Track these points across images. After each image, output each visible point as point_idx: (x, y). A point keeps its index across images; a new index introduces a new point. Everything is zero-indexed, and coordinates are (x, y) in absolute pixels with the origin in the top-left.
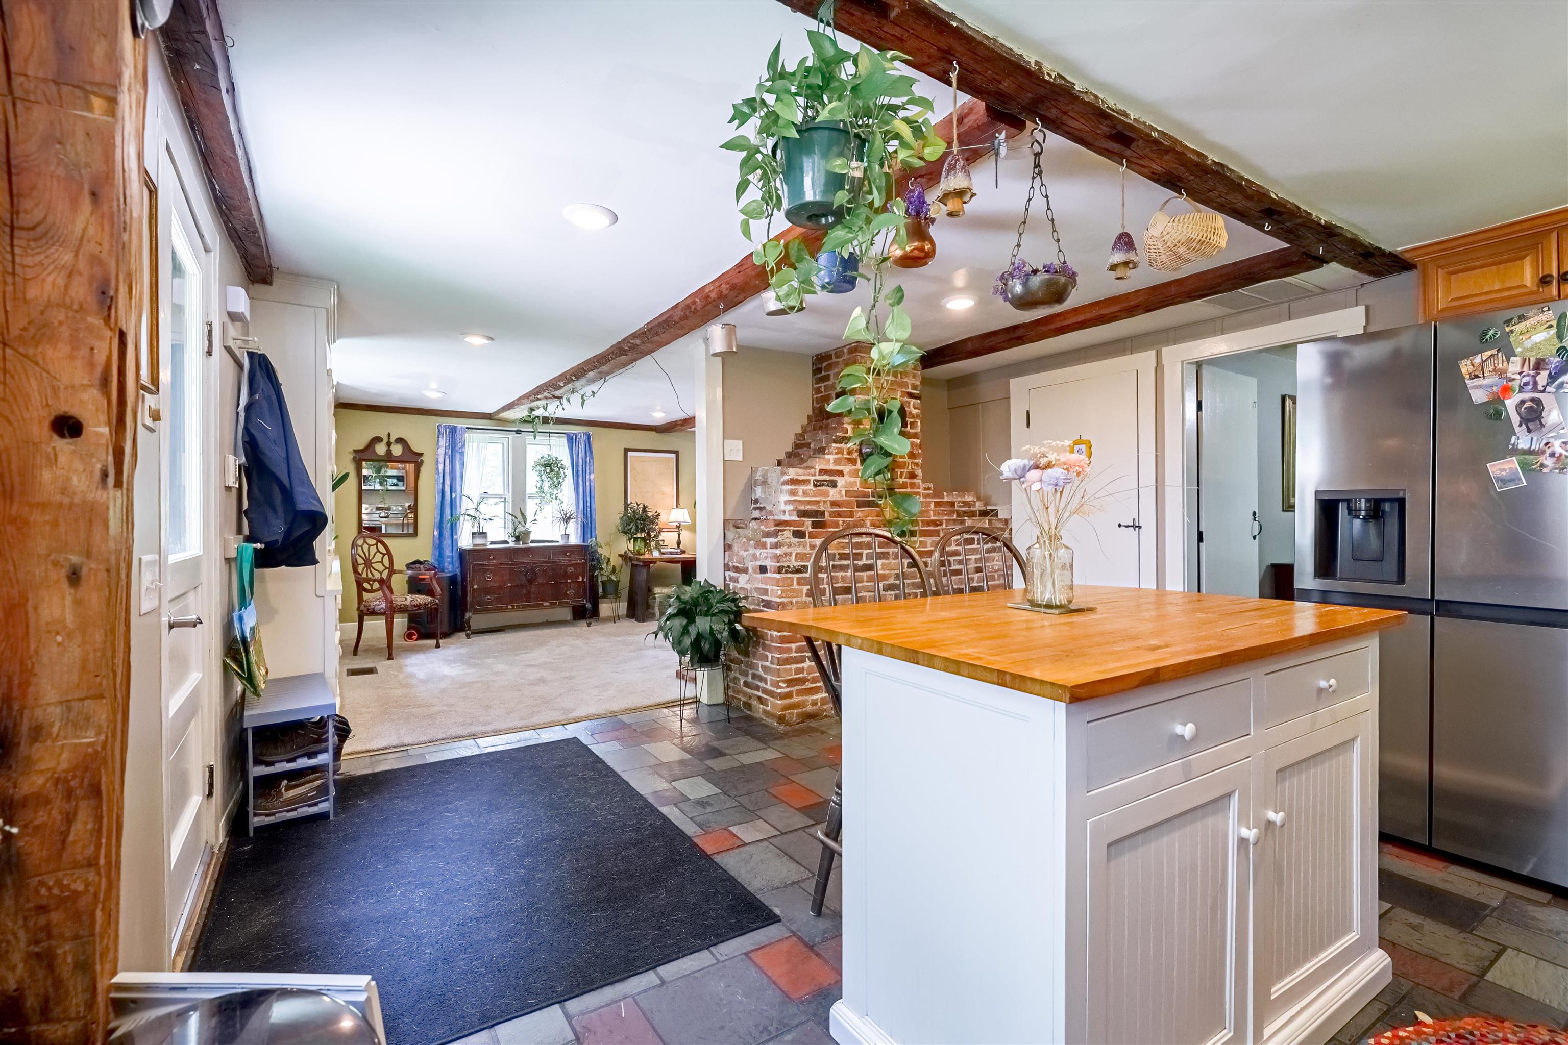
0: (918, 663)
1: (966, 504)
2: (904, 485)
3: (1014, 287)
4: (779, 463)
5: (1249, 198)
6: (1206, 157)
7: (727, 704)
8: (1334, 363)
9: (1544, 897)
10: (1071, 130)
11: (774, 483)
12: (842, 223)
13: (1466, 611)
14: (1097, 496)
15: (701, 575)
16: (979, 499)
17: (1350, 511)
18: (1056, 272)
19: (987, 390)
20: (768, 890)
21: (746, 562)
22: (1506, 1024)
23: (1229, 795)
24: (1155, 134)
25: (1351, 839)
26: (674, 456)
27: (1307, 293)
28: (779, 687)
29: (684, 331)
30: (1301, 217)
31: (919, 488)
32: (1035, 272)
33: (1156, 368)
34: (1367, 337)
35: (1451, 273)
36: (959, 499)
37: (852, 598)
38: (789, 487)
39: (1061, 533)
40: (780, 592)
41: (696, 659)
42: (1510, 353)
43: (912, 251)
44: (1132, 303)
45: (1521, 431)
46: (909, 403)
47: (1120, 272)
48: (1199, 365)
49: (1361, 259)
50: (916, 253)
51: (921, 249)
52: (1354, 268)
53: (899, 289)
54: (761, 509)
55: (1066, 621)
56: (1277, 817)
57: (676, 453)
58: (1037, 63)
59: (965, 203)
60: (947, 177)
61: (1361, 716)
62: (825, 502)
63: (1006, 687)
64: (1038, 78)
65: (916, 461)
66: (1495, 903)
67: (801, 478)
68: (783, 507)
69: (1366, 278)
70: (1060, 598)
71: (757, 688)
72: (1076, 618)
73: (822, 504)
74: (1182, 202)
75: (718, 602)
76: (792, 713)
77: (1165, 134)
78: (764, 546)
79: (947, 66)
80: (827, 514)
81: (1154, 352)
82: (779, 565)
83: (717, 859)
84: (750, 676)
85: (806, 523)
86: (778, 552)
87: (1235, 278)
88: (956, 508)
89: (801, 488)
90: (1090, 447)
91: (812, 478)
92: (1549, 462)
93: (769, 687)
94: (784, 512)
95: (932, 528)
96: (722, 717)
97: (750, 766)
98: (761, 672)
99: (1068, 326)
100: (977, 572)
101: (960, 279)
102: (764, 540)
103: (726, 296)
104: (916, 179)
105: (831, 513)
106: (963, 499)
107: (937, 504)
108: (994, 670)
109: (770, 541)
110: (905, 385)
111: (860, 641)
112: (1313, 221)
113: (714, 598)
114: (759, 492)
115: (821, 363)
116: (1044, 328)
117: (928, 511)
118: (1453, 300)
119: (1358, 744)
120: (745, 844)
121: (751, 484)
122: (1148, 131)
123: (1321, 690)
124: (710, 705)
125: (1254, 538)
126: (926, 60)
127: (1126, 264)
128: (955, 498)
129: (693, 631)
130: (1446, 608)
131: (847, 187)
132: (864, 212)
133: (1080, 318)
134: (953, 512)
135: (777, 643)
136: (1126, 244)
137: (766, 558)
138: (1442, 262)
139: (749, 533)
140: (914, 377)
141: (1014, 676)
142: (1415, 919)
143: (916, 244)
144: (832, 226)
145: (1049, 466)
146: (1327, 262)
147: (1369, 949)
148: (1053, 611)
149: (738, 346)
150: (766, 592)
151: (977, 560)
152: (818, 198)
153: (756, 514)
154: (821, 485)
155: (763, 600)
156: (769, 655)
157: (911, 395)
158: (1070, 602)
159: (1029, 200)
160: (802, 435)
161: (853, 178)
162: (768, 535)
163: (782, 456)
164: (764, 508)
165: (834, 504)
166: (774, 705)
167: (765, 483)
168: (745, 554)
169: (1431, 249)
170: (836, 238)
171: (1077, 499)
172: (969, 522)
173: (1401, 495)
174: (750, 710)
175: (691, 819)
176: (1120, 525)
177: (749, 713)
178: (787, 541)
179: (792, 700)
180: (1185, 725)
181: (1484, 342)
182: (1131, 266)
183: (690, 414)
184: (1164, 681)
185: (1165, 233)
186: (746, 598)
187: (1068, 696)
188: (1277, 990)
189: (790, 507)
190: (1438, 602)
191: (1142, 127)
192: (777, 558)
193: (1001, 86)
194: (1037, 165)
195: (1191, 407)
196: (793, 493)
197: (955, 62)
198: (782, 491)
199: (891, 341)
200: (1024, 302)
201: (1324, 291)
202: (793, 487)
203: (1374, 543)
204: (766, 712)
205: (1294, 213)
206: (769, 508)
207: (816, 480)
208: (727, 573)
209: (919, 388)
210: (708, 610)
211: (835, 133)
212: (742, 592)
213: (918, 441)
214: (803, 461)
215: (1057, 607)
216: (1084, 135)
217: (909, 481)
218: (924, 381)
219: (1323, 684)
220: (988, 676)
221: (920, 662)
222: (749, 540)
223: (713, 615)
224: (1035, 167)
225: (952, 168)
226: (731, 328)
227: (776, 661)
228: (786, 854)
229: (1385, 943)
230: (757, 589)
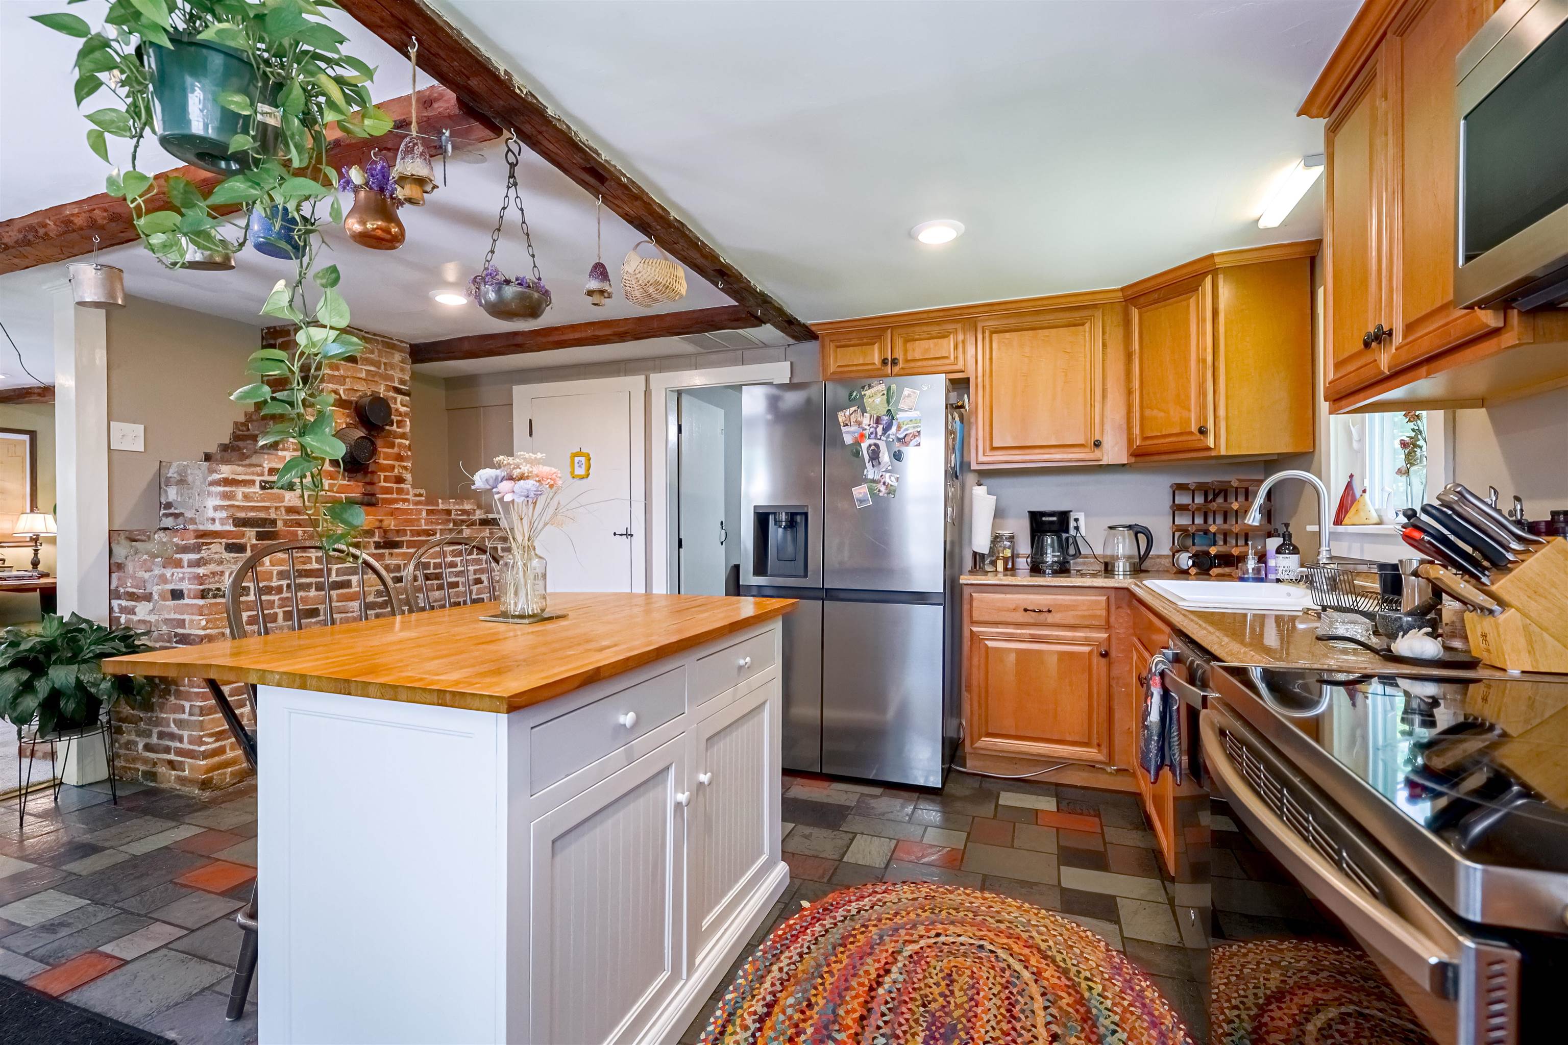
0: (350, 694)
1: (464, 512)
2: (388, 491)
3: (487, 293)
4: (208, 457)
5: (704, 256)
6: (669, 213)
7: (111, 781)
8: (773, 403)
9: (877, 791)
10: (548, 152)
11: (198, 483)
12: (244, 174)
13: (842, 595)
14: (568, 507)
15: (66, 608)
16: (479, 507)
17: (776, 521)
18: (529, 286)
19: (488, 394)
20: (159, 1013)
21: (148, 586)
22: (851, 890)
23: (667, 768)
24: (624, 180)
25: (763, 781)
26: (26, 438)
27: (752, 345)
28: (203, 743)
29: (26, 262)
30: (742, 282)
31: (408, 494)
32: (508, 282)
33: (645, 392)
34: (792, 386)
35: (838, 347)
36: (457, 507)
37: (293, 624)
38: (221, 489)
39: (535, 544)
40: (203, 623)
41: (51, 725)
42: (864, 411)
43: (374, 230)
44: (622, 329)
45: (869, 465)
46: (395, 399)
47: (596, 298)
48: (679, 393)
49: (786, 325)
50: (379, 233)
51: (388, 232)
52: (782, 331)
53: (334, 269)
54: (176, 516)
55: (530, 630)
56: (704, 778)
57: (30, 433)
58: (506, 72)
59: (426, 192)
60: (403, 159)
61: (769, 684)
62: (277, 508)
63: (447, 706)
64: (508, 88)
65: (405, 464)
66: (853, 804)
67: (240, 478)
68: (211, 513)
69: (791, 341)
70: (533, 607)
71: (167, 750)
72: (549, 626)
73: (272, 511)
74: (651, 247)
75: (90, 645)
76: (225, 774)
77: (633, 182)
78: (178, 564)
79: (404, 37)
80: (280, 524)
81: (643, 377)
82: (202, 587)
83: (72, 998)
84: (155, 736)
85: (248, 534)
86: (201, 571)
87: (701, 322)
88: (453, 516)
89: (240, 491)
90: (589, 459)
91: (258, 479)
92: (883, 488)
93: (186, 746)
94: (213, 520)
95: (423, 538)
96: (102, 798)
97: (147, 856)
98: (173, 728)
99: (566, 341)
100: (476, 584)
101: (451, 272)
102: (178, 556)
103: (103, 227)
104: (380, 150)
105: (285, 522)
106: (461, 507)
107: (430, 512)
108: (434, 690)
109: (186, 557)
110: (391, 378)
111: (277, 677)
112: (751, 287)
113: (86, 638)
114: (172, 494)
115: (275, 339)
116: (544, 340)
117: (418, 520)
118: (839, 366)
119: (767, 706)
120: (126, 963)
121: (160, 482)
122: (618, 174)
123: (741, 668)
124: (82, 786)
125: (722, 543)
126: (379, 22)
127: (602, 292)
128: (452, 505)
129: (42, 687)
130: (828, 594)
131: (252, 133)
132: (275, 168)
133: (577, 335)
134: (449, 521)
135: (199, 687)
136: (601, 274)
137: (182, 579)
138: (834, 338)
139: (152, 547)
140: (402, 370)
141: (454, 693)
142: (807, 830)
143: (379, 223)
144: (230, 174)
145: (522, 477)
146: (765, 323)
147: (775, 864)
148: (526, 621)
149: (127, 297)
150: (181, 624)
151: (475, 572)
152: (211, 133)
153: (169, 522)
154: (271, 488)
155: (176, 635)
156: (187, 705)
157: (398, 391)
158: (543, 610)
159: (504, 208)
160: (244, 424)
161: (265, 126)
162: (185, 549)
163: (213, 449)
164: (182, 514)
165: (290, 510)
166: (194, 768)
167: (182, 482)
168: (146, 575)
169: (827, 327)
170: (232, 189)
171: (550, 511)
172: (467, 532)
173: (805, 510)
174: (155, 781)
175: (26, 955)
176: (615, 534)
177: (153, 784)
178: (216, 556)
179: (224, 757)
180: (627, 714)
181: (851, 401)
182: (606, 295)
183: (46, 380)
184: (604, 678)
185: (637, 272)
186: (148, 633)
187: (505, 707)
188: (706, 923)
189: (224, 514)
190: (827, 589)
191: (612, 169)
192: (200, 579)
193: (469, 82)
194: (512, 176)
195: (673, 429)
196: (226, 496)
197: (414, 38)
198: (209, 493)
199: (325, 327)
200: (499, 310)
201: (765, 345)
202: (227, 489)
203: (790, 548)
204: (182, 780)
205: (739, 278)
206: (189, 514)
207: (264, 481)
208: (115, 603)
209: (408, 384)
210: (75, 656)
211: (235, 62)
212: (143, 626)
213: (407, 442)
214: (244, 457)
215: (530, 616)
216: (561, 160)
217: (395, 486)
218: (414, 376)
219: (742, 662)
220: (428, 697)
221: (353, 691)
222: (153, 556)
223: (85, 661)
224: (510, 177)
225: (409, 151)
226: (113, 274)
227: (197, 711)
228: (194, 956)
229: (786, 856)
230: (166, 621)
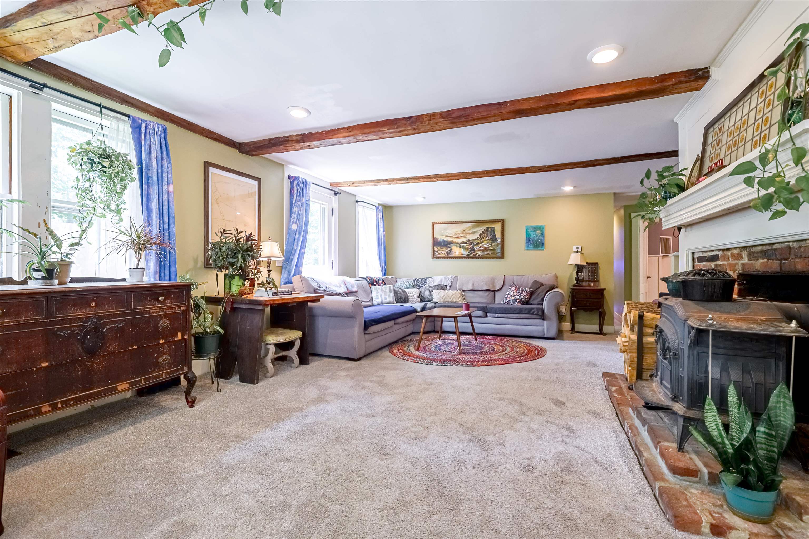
26: (256, 183)
57: (259, 180)
